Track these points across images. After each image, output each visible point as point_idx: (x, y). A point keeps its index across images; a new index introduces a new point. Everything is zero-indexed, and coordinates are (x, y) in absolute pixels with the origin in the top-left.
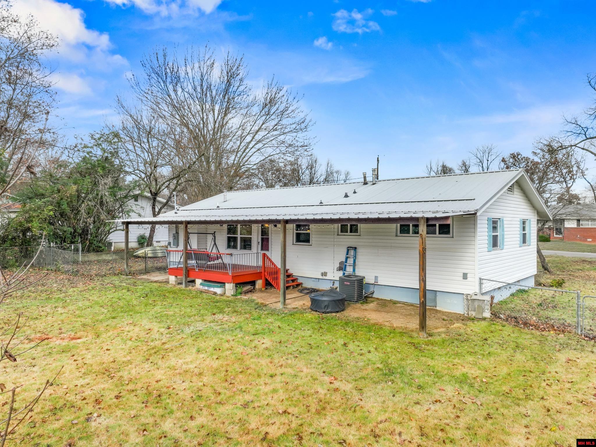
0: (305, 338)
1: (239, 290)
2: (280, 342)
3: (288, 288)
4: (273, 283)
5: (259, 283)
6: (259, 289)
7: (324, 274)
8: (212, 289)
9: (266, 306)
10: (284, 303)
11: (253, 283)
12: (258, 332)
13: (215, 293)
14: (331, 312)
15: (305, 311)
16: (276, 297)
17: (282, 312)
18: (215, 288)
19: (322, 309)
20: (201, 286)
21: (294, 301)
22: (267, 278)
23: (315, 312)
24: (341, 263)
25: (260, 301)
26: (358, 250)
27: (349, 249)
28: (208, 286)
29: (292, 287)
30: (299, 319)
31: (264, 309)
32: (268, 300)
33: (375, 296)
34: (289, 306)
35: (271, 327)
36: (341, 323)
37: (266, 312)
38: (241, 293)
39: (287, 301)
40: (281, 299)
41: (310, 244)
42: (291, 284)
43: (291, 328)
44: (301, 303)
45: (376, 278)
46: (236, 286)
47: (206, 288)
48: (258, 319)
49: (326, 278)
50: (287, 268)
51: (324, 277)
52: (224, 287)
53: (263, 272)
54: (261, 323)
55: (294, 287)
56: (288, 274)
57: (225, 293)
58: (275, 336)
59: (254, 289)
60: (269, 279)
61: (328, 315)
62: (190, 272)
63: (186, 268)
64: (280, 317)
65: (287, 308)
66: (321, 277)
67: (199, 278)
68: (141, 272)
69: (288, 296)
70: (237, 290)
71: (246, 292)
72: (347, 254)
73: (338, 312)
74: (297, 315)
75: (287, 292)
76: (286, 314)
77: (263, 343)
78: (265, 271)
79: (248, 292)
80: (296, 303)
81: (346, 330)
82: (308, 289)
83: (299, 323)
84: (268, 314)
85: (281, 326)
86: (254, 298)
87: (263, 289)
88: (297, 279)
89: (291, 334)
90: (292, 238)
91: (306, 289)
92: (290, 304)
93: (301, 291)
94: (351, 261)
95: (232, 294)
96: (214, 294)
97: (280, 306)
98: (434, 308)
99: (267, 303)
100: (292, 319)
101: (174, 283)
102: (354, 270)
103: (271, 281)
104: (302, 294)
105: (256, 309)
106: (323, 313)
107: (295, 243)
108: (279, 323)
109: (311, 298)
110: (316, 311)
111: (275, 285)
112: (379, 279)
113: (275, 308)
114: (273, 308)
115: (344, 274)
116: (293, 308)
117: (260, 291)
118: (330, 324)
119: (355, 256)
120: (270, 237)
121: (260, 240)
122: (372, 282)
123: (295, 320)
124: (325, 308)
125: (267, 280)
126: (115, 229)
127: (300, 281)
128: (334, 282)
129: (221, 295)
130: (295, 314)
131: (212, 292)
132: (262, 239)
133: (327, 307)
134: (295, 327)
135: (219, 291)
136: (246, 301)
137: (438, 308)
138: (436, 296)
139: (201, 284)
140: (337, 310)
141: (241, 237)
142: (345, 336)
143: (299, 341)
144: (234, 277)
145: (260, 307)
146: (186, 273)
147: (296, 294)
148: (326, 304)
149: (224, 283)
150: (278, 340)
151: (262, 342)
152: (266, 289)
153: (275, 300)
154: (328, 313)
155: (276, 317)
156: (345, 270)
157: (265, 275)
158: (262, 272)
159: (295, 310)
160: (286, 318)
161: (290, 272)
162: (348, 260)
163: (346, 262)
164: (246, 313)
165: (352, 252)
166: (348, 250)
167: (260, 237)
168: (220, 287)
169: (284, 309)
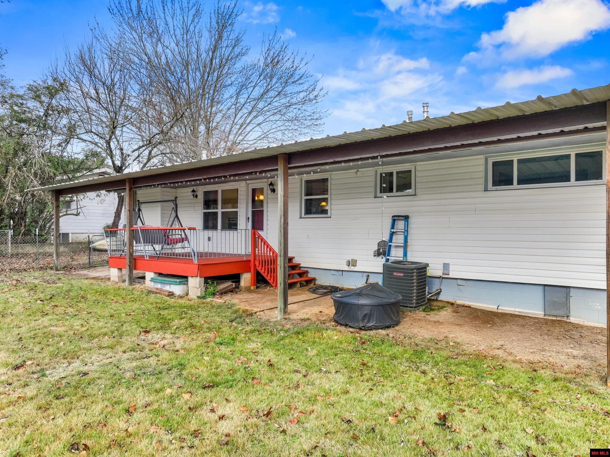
0: (333, 399)
1: (211, 289)
2: (269, 414)
3: (291, 285)
4: (268, 278)
5: (246, 279)
6: (246, 288)
7: (352, 263)
8: (168, 288)
9: (251, 315)
10: (285, 311)
11: (236, 278)
12: (218, 379)
13: (171, 295)
14: (377, 328)
15: (324, 326)
16: (272, 301)
17: (280, 328)
18: (172, 286)
19: (358, 321)
20: (153, 283)
21: (303, 308)
22: (259, 269)
23: (343, 328)
24: (381, 244)
25: (243, 306)
26: (411, 220)
27: (395, 219)
28: (161, 283)
29: (298, 285)
30: (314, 342)
31: (248, 320)
32: (258, 305)
33: (442, 297)
34: (293, 316)
35: (252, 365)
36: (405, 351)
37: (249, 328)
38: (214, 294)
39: (290, 307)
40: (280, 303)
41: (329, 215)
42: (297, 279)
43: (298, 366)
44: (316, 310)
45: (446, 266)
46: (206, 282)
47: (159, 286)
48: (228, 344)
49: (355, 269)
50: (290, 255)
51: (352, 268)
52: (186, 283)
53: (252, 260)
54: (233, 353)
55: (302, 285)
56: (291, 264)
57: (187, 294)
58: (255, 393)
59: (237, 287)
60: (262, 272)
61: (372, 333)
62: (138, 261)
63: (131, 254)
64: (275, 339)
65: (289, 319)
66: (347, 268)
67: (150, 271)
68: (84, 267)
69: (290, 299)
70: (206, 288)
71: (223, 293)
72: (393, 227)
73: (388, 327)
74: (309, 333)
75: (290, 292)
76: (286, 331)
77: (221, 418)
78: (255, 260)
79: (226, 293)
80: (307, 310)
81: (424, 372)
82: (326, 287)
83: (315, 352)
84: (252, 332)
85: (274, 360)
86: (235, 301)
87: (252, 288)
88: (307, 272)
89: (297, 386)
90: (298, 208)
91: (322, 287)
92: (295, 312)
93: (314, 291)
94: (399, 239)
95: (199, 294)
96: (168, 296)
97: (277, 315)
98: (565, 319)
99: (255, 310)
100: (300, 343)
101: (117, 280)
102: (405, 254)
103: (265, 275)
104: (315, 296)
105: (232, 321)
106: (360, 329)
107: (303, 216)
108: (270, 354)
109: (335, 301)
110: (346, 325)
111: (271, 282)
112: (451, 268)
113: (268, 321)
114: (264, 318)
115: (387, 260)
116: (302, 320)
117: (248, 290)
118: (380, 354)
119: (407, 231)
120: (265, 209)
121: (250, 215)
122: (439, 273)
123: (305, 346)
124: (363, 320)
125: (258, 274)
126: (65, 213)
127: (311, 275)
128: (368, 274)
129: (181, 297)
130: (306, 333)
131: (166, 291)
132: (253, 212)
133: (367, 317)
134: (305, 365)
135: (177, 289)
136: (219, 307)
137: (572, 320)
138: (568, 297)
139: (152, 280)
140: (387, 324)
141: (223, 213)
142: (429, 390)
143: (317, 407)
144: (201, 266)
145: (241, 317)
146: (130, 262)
147: (306, 295)
148: (366, 311)
149: (186, 277)
150: (264, 407)
151: (220, 412)
152: (257, 288)
153: (269, 305)
154: (370, 329)
155: (267, 338)
156: (389, 255)
157: (255, 265)
158: (250, 261)
159: (306, 324)
160: (287, 341)
161: (296, 261)
162: (394, 237)
163: (391, 240)
164: (210, 330)
165: (400, 225)
166: (394, 221)
167: (250, 210)
168: (180, 284)
169: (284, 322)
